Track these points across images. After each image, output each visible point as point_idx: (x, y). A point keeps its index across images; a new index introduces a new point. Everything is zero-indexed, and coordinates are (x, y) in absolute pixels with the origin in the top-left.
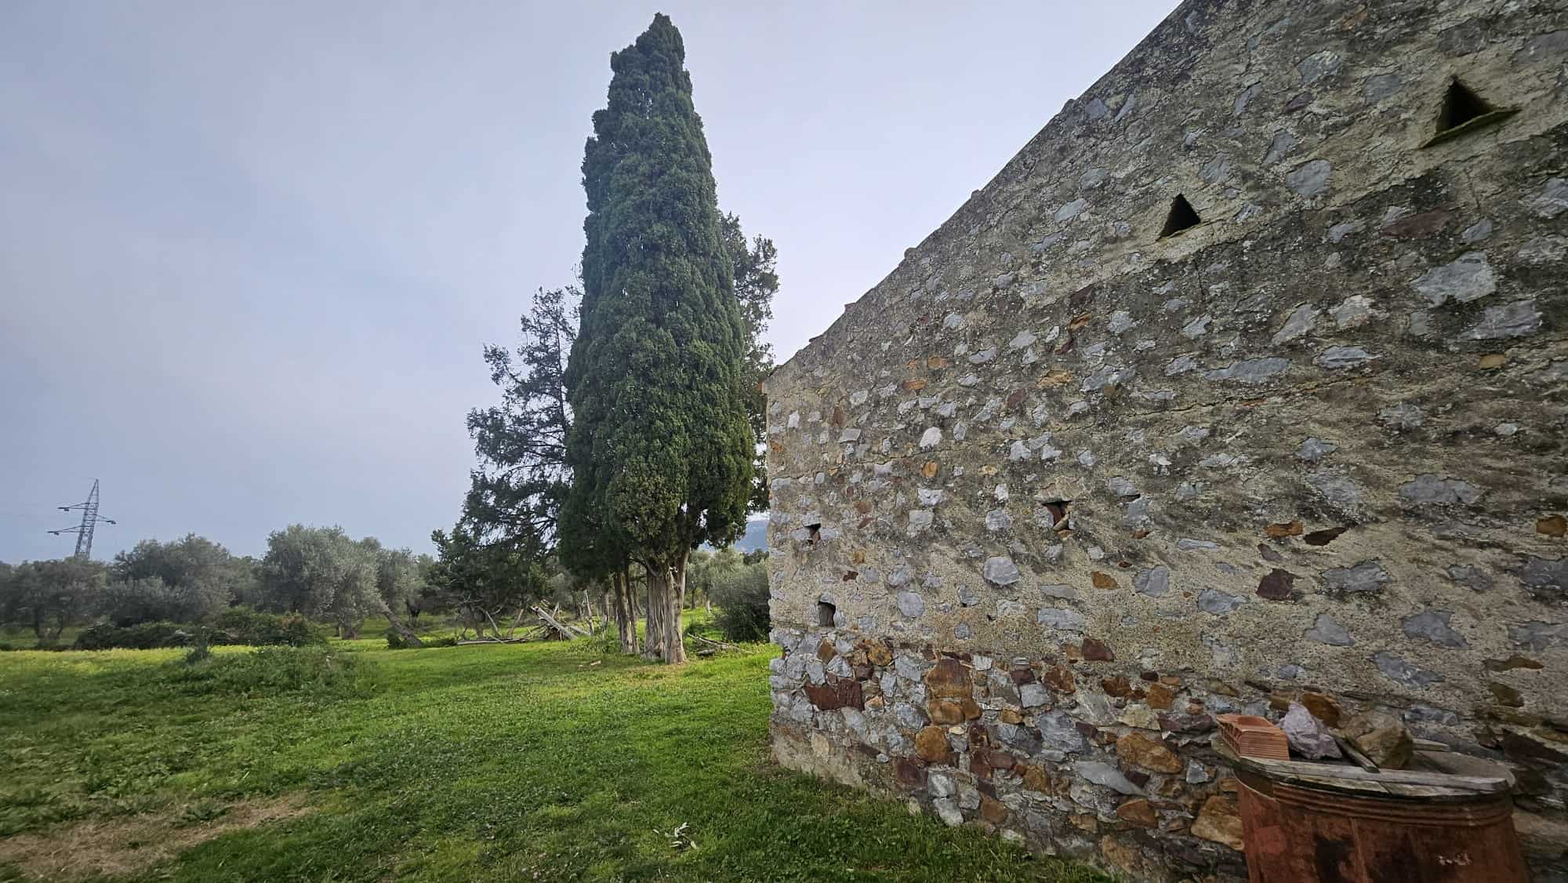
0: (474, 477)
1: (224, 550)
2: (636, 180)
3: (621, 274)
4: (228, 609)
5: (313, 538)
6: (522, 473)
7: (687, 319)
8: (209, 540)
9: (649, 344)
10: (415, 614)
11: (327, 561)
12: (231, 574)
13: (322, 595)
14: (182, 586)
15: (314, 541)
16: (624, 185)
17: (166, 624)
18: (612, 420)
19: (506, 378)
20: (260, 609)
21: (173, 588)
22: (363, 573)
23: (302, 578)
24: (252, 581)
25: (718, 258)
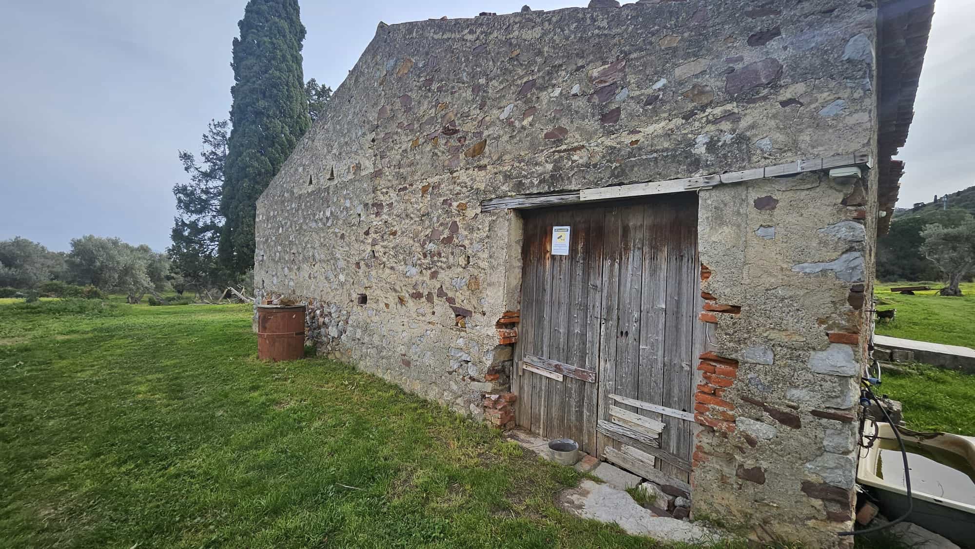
0: (176, 220)
1: (43, 248)
2: (252, 74)
3: (244, 124)
4: (49, 282)
5: (100, 243)
6: (205, 219)
7: (277, 151)
8: (30, 240)
9: (256, 164)
10: (180, 292)
11: (111, 258)
12: (50, 262)
13: (110, 277)
14: (15, 268)
15: (102, 246)
16: (246, 76)
17: (10, 288)
18: (238, 200)
19: (192, 169)
20: (69, 283)
21: (10, 269)
22: (137, 266)
23: (95, 267)
24: (65, 267)
25: (300, 118)
